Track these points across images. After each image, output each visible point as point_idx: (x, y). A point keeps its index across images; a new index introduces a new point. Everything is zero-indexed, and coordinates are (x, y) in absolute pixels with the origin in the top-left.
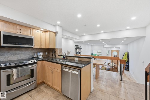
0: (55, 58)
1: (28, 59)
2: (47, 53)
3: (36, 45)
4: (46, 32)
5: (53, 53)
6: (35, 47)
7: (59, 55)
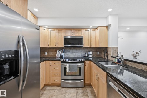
0: (108, 60)
1: (81, 57)
2: (98, 53)
3: (86, 44)
4: (96, 29)
5: (104, 53)
6: (85, 46)
7: (112, 57)
